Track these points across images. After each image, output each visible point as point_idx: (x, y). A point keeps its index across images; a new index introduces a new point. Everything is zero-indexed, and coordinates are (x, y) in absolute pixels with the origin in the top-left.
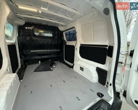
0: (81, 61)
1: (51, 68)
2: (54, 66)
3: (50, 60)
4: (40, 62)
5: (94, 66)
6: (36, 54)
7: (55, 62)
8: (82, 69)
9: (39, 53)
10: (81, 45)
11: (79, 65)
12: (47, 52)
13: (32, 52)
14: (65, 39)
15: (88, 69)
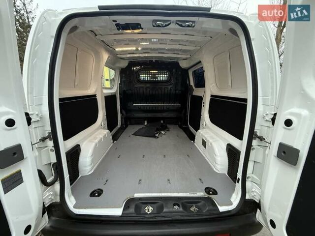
0: (209, 128)
1: (156, 134)
2: (163, 132)
3: (162, 122)
4: (146, 124)
5: (224, 139)
6: (139, 110)
7: (168, 126)
8: (204, 143)
9: (144, 107)
10: (212, 96)
11: (202, 135)
12: (162, 108)
13: (135, 106)
14: (192, 83)
15: (211, 144)
